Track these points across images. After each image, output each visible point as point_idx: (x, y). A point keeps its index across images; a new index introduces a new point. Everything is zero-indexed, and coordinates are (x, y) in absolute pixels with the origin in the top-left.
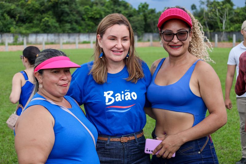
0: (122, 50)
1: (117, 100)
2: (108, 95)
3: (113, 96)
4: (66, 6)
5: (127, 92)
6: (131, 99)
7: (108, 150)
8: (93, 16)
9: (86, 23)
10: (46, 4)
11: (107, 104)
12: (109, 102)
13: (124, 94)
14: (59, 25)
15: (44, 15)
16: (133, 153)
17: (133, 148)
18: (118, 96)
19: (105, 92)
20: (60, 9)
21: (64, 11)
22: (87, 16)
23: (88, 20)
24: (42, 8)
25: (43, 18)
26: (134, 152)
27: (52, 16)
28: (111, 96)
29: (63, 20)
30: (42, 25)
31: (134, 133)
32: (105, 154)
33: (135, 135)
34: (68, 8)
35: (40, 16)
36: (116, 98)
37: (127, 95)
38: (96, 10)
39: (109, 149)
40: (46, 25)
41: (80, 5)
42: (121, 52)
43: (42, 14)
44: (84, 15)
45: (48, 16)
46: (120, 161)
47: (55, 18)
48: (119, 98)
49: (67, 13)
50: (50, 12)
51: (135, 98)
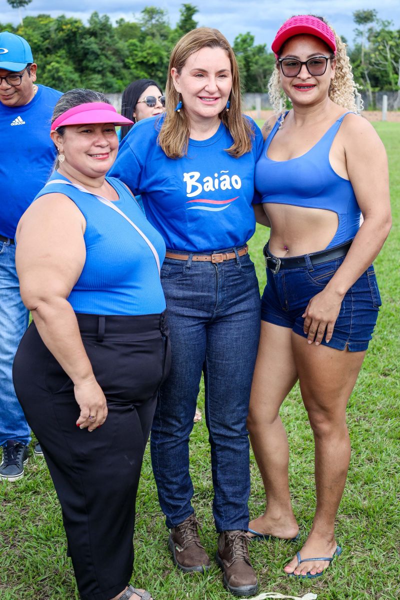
0: (217, 95)
1: (207, 190)
2: (190, 179)
3: (200, 181)
4: (93, 39)
5: (224, 174)
6: (230, 188)
7: (188, 278)
8: (145, 60)
9: (131, 74)
10: (53, 35)
11: (188, 196)
12: (191, 192)
13: (219, 178)
14: (80, 76)
15: (50, 58)
16: (232, 284)
17: (231, 274)
18: (208, 181)
19: (185, 174)
20: (80, 46)
21: (88, 49)
22: (133, 60)
23: (136, 68)
24: (46, 44)
25: (49, 64)
26: (233, 280)
27: (66, 60)
28: (197, 181)
29: (87, 68)
30: (47, 78)
31: (233, 247)
32: (183, 284)
33: (235, 251)
34: (96, 43)
35: (41, 60)
36: (205, 185)
37: (225, 180)
38: (150, 48)
39: (191, 276)
40: (53, 78)
41: (120, 39)
42: (216, 99)
43: (46, 56)
44: (127, 57)
45: (58, 59)
46: (208, 296)
47: (71, 63)
48: (210, 185)
49: (94, 53)
50: (62, 52)
51: (238, 187)
